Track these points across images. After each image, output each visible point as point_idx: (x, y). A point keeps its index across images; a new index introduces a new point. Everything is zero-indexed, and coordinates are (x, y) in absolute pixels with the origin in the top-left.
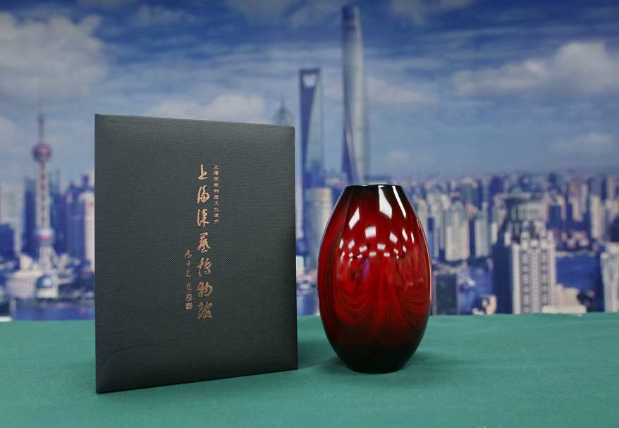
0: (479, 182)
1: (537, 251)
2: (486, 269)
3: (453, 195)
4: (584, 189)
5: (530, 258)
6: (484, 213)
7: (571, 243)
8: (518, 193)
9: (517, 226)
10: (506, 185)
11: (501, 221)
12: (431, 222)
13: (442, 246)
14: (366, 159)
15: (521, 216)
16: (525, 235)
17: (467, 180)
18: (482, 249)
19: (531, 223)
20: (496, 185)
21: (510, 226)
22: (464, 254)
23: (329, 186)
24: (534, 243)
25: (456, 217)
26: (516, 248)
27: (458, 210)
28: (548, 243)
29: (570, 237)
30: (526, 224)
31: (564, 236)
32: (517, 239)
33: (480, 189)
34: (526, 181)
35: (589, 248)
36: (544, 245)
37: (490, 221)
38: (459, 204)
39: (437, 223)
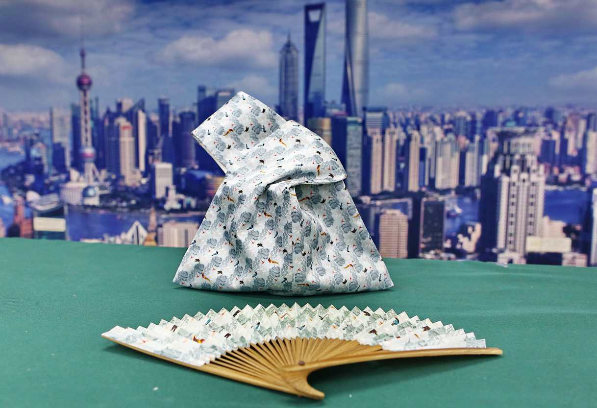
0: (473, 116)
1: (527, 184)
2: (474, 198)
3: (446, 127)
4: (583, 124)
5: (518, 190)
6: (476, 145)
7: (563, 177)
8: (512, 127)
9: (508, 158)
10: (501, 119)
11: (492, 154)
12: (423, 152)
13: (432, 175)
14: (365, 91)
15: (513, 150)
16: (515, 167)
17: (462, 113)
18: (471, 180)
19: (523, 156)
20: (490, 119)
21: (501, 158)
22: (454, 183)
23: (328, 116)
24: (524, 176)
25: (448, 148)
26: (505, 180)
27: (450, 141)
28: (539, 176)
29: (561, 171)
30: (517, 157)
31: (556, 171)
32: (506, 171)
33: (474, 122)
34: (521, 115)
35: (582, 183)
36: (534, 178)
37: (481, 152)
38: (451, 136)
39: (429, 153)
